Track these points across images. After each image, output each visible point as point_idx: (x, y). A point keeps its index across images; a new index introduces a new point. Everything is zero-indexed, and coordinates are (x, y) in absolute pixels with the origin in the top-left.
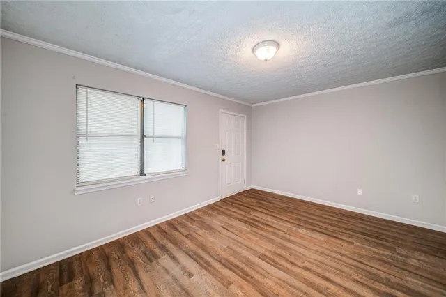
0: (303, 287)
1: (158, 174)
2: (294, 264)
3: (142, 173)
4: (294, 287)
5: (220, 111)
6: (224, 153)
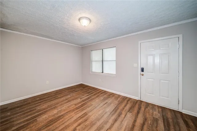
0: (66, 124)
1: (107, 74)
2: (79, 125)
3: (103, 72)
4: (67, 121)
5: (139, 42)
6: (142, 70)
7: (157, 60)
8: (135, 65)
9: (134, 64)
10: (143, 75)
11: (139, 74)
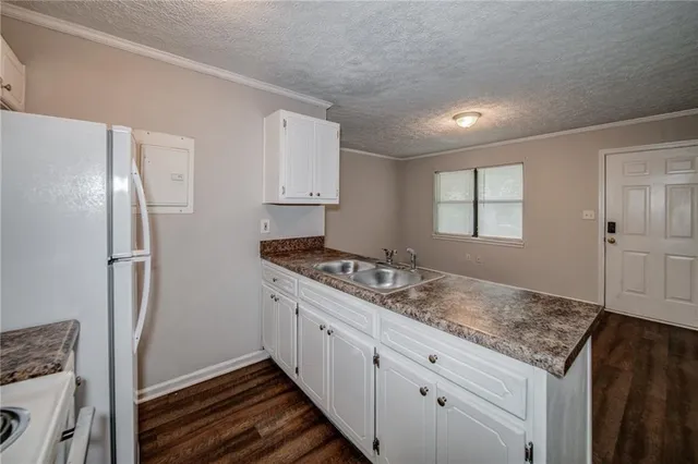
1: (491, 238)
3: (476, 234)
5: (602, 153)
6: (612, 228)
7: (658, 201)
8: (588, 214)
9: (585, 212)
10: (612, 242)
11: (601, 241)
